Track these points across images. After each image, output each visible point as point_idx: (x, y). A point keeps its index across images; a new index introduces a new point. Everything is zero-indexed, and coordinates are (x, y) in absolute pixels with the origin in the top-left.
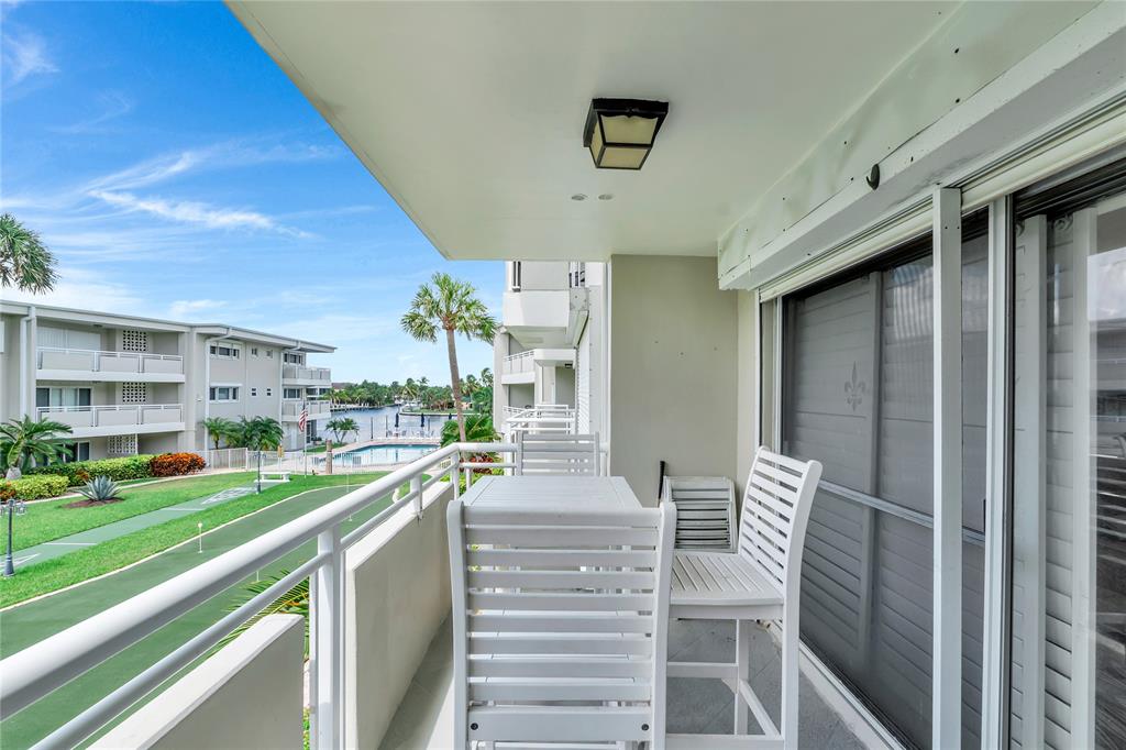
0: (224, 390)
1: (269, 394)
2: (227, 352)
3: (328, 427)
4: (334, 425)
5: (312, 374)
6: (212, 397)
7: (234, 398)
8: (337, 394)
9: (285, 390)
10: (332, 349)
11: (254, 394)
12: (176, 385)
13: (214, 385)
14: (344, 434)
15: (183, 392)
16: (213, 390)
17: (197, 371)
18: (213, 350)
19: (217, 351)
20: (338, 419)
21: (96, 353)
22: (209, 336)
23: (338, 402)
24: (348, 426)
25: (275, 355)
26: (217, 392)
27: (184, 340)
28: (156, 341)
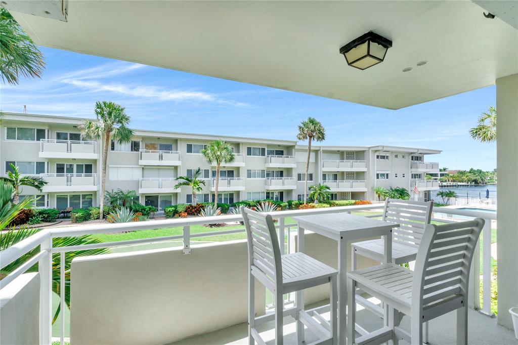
0: (383, 175)
1: (404, 176)
2: (383, 157)
3: (438, 195)
4: (442, 194)
5: (427, 166)
6: (378, 178)
7: (387, 178)
8: (451, 177)
9: (412, 174)
10: (439, 152)
11: (396, 176)
12: (364, 172)
13: (378, 172)
14: (448, 200)
15: (366, 175)
16: (378, 175)
17: (372, 167)
18: (378, 157)
19: (379, 157)
20: (444, 191)
21: (338, 161)
22: (376, 151)
23: (452, 181)
24: (450, 195)
25: (406, 157)
26: (379, 175)
27: (366, 154)
28: (357, 155)
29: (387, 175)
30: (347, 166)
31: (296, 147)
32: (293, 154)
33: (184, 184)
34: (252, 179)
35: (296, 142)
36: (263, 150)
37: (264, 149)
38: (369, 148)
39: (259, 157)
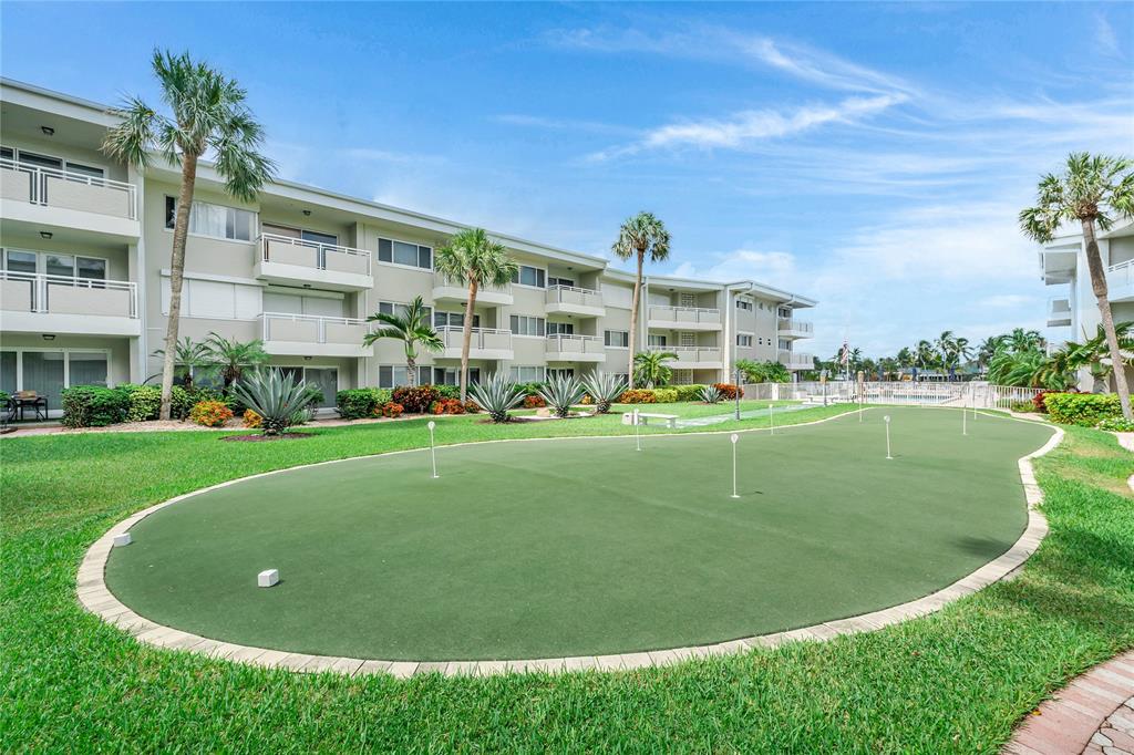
0: (744, 338)
1: (770, 343)
2: (746, 305)
6: (738, 343)
7: (751, 345)
9: (779, 341)
10: (815, 303)
11: (760, 343)
12: (715, 332)
13: (738, 333)
15: (720, 338)
16: (738, 337)
17: (729, 321)
18: (738, 304)
19: (741, 305)
21: (675, 308)
22: (737, 292)
25: (773, 309)
26: (740, 338)
27: (720, 297)
28: (704, 298)
29: (750, 338)
30: (688, 319)
31: (605, 274)
32: (597, 285)
33: (391, 334)
34: (519, 336)
35: (605, 263)
36: (541, 272)
37: (543, 271)
38: (726, 286)
39: (532, 287)
